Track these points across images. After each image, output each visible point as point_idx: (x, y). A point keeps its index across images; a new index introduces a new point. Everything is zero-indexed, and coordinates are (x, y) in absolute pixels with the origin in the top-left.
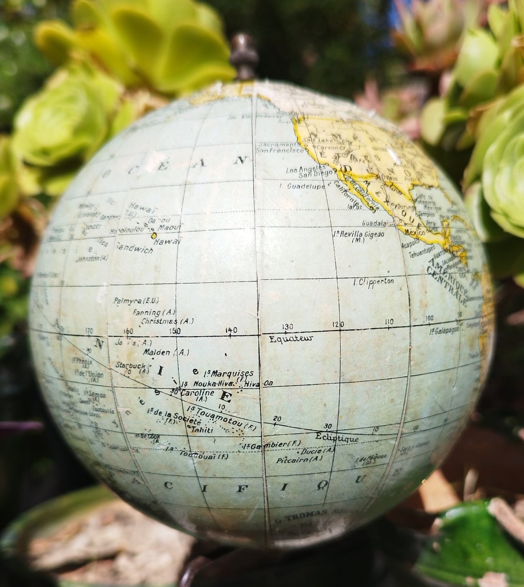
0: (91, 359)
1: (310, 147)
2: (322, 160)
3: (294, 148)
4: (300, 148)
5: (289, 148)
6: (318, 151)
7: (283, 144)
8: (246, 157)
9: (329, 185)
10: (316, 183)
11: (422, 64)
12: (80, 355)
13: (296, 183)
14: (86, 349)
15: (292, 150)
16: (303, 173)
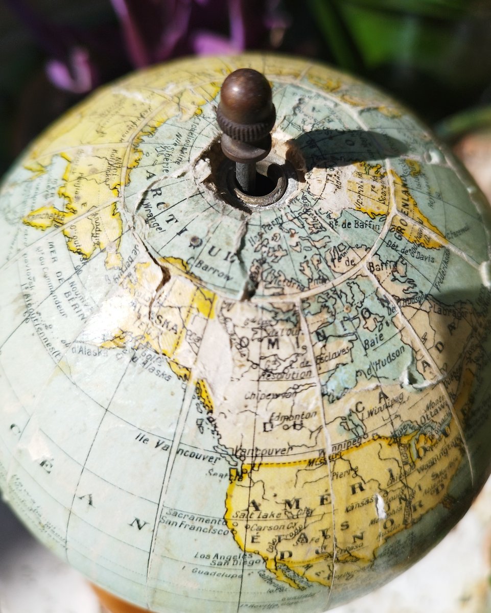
1: (240, 529)
2: (250, 547)
3: (216, 527)
4: (225, 528)
5: (208, 526)
6: (250, 534)
7: (201, 520)
9: (249, 574)
10: (233, 573)
13: (205, 570)
15: (212, 531)
16: (217, 561)
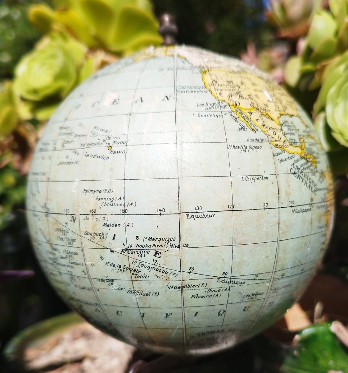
0: (68, 230)
1: (213, 89)
2: (220, 98)
3: (202, 90)
4: (206, 90)
5: (198, 90)
6: (218, 92)
7: (195, 88)
8: (170, 96)
9: (225, 114)
10: (217, 114)
11: (285, 33)
12: (61, 227)
13: (204, 113)
14: (64, 223)
15: (201, 92)
16: (208, 107)
